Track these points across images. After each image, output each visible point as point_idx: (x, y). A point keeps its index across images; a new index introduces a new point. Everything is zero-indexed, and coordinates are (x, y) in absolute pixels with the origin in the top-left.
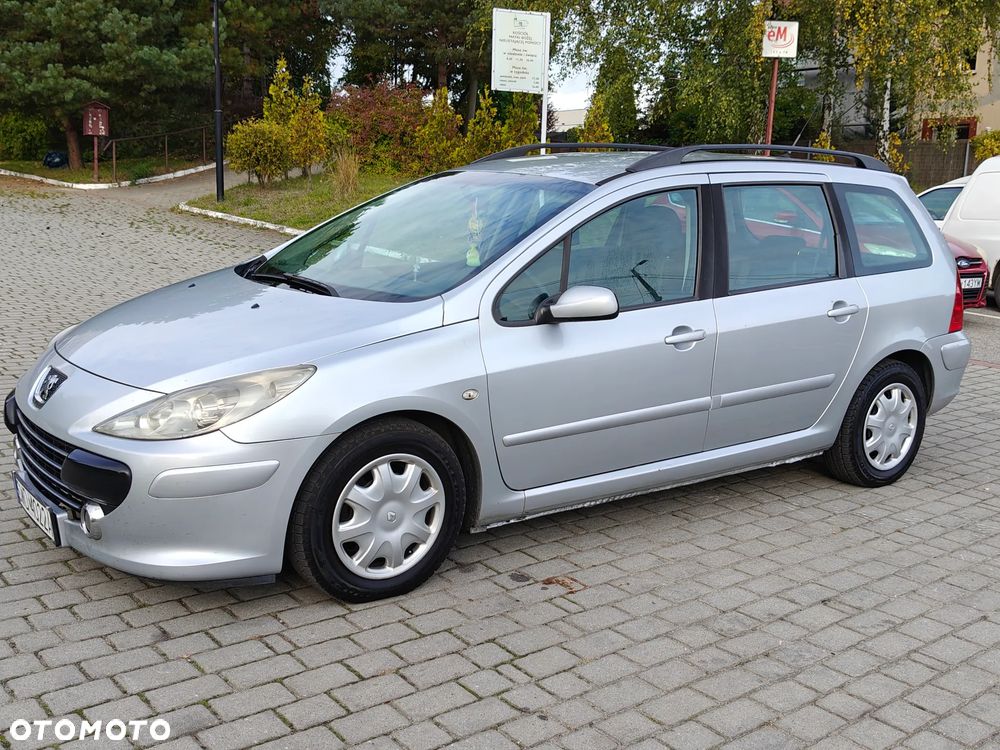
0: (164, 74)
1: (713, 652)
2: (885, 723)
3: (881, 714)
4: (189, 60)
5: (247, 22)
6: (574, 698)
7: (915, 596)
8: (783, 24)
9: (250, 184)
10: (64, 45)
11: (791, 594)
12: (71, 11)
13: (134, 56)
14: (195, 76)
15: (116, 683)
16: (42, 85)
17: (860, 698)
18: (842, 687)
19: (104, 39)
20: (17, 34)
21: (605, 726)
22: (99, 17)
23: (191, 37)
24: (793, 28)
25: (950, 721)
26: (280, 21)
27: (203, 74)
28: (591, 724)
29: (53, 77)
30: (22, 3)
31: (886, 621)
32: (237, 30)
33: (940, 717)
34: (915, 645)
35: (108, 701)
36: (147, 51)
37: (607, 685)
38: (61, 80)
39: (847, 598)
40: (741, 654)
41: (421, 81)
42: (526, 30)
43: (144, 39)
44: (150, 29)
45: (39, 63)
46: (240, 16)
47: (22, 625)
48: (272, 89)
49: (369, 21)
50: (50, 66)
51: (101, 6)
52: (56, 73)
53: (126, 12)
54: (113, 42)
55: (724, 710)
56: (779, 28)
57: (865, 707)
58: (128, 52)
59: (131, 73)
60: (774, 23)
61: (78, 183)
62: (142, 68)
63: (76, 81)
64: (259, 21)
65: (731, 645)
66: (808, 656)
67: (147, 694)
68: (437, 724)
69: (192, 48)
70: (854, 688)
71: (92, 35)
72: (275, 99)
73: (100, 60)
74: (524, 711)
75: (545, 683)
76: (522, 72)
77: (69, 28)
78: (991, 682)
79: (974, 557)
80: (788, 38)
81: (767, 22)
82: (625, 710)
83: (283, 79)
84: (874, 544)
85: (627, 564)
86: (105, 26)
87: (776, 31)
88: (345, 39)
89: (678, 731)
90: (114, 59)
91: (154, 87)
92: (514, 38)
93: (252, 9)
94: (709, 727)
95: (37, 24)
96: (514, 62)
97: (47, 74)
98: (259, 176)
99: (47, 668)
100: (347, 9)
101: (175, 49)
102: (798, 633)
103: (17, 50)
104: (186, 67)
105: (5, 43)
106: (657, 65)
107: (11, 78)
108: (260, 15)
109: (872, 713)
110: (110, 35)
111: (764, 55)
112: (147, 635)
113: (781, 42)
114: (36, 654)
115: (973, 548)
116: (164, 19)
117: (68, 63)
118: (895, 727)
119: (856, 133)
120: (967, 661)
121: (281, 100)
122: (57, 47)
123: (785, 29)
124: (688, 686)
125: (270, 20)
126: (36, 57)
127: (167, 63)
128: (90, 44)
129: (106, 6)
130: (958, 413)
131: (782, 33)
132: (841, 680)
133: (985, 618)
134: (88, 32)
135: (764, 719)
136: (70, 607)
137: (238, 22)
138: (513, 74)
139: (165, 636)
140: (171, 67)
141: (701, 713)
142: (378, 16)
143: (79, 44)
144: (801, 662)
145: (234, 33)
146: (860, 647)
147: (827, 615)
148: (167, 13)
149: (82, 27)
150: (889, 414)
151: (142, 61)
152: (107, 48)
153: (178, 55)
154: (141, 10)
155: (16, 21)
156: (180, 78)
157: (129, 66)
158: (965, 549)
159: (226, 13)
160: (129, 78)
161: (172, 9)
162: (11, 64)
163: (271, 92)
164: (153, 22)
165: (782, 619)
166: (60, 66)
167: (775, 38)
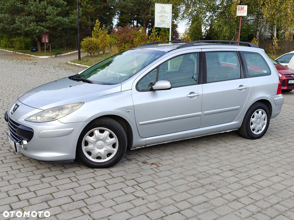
0: (64, 25)
1: (195, 183)
2: (240, 202)
3: (240, 200)
4: (71, 20)
5: (88, 9)
6: (153, 194)
7: (258, 169)
8: (242, 6)
9: (88, 56)
10: (36, 17)
11: (221, 168)
12: (38, 7)
13: (55, 19)
14: (73, 25)
15: (28, 188)
16: (30, 28)
17: (235, 196)
18: (230, 193)
19: (47, 15)
20: (23, 14)
21: (160, 202)
22: (45, 8)
23: (72, 14)
24: (246, 7)
25: (259, 202)
26: (98, 9)
27: (75, 24)
28: (156, 201)
29: (33, 26)
30: (24, 5)
31: (248, 175)
33: (257, 201)
34: (254, 182)
35: (25, 193)
36: (59, 18)
37: (163, 191)
38: (35, 27)
39: (238, 169)
40: (203, 183)
41: (139, 25)
42: (165, 10)
43: (58, 15)
44: (60, 12)
45: (29, 22)
46: (86, 7)
47: (6, 174)
48: (94, 28)
49: (123, 8)
50: (32, 23)
51: (46, 5)
52: (33, 25)
53: (53, 7)
54: (49, 15)
55: (194, 198)
56: (242, 7)
57: (236, 198)
59: (55, 24)
60: (240, 6)
61: (40, 56)
62: (58, 23)
63: (39, 27)
64: (91, 9)
65: (200, 181)
66: (222, 184)
67: (36, 191)
68: (113, 200)
69: (72, 17)
70: (233, 193)
71: (43, 14)
72: (95, 31)
73: (47, 21)
74: (138, 197)
75: (146, 190)
76: (163, 22)
77: (37, 12)
78: (274, 192)
79: (279, 159)
80: (244, 10)
81: (238, 6)
82: (166, 197)
83: (98, 25)
84: (250, 155)
85: (176, 159)
86: (47, 11)
87: (241, 8)
88: (117, 13)
89: (180, 204)
90: (50, 20)
91: (61, 28)
92: (161, 12)
93: (89, 5)
94: (189, 202)
95: (28, 11)
96: (161, 19)
97: (31, 25)
98: (91, 53)
99: (10, 184)
100: (116, 5)
101: (67, 17)
102: (220, 178)
103: (23, 18)
104: (71, 22)
105: (20, 16)
106: (206, 19)
107: (21, 26)
108: (92, 7)
109: (237, 200)
110: (49, 14)
111: (237, 15)
112: (38, 177)
113: (242, 11)
114: (8, 181)
115: (279, 156)
116: (64, 9)
117: (37, 22)
118: (243, 204)
119: (268, 38)
120: (269, 187)
121: (97, 31)
122: (34, 17)
123: (243, 7)
124: (186, 191)
125: (94, 8)
126: (28, 20)
127: (65, 21)
128: (43, 16)
129: (48, 5)
130: (285, 119)
131: (242, 9)
132: (230, 191)
133: (277, 175)
134: (42, 13)
135: (205, 200)
136: (19, 169)
137: (85, 9)
138: (161, 22)
139: (44, 177)
140: (66, 22)
141: (187, 199)
142: (125, 6)
143: (40, 16)
144: (220, 186)
145: (84, 12)
146: (238, 182)
147: (231, 174)
148: (65, 7)
149: (41, 11)
150: (258, 118)
151: (58, 21)
152: (48, 17)
153: (68, 19)
154: (58, 6)
155: (22, 10)
156: (69, 25)
157: (54, 22)
158: (277, 156)
159: (82, 7)
160: (54, 26)
161: (67, 6)
162: (21, 22)
163: (94, 29)
164: (61, 9)
165: (217, 175)
166: (35, 23)
167: (240, 10)
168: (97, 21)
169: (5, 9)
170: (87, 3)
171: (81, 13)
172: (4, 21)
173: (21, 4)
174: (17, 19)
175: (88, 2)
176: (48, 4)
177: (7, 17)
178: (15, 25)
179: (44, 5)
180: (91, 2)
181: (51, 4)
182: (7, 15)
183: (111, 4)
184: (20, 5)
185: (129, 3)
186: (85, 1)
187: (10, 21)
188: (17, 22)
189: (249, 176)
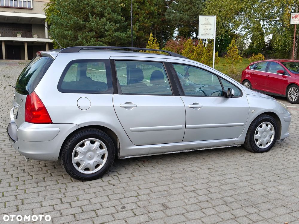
0: (122, 39)
2: (196, 193)
3: (197, 191)
4: (129, 35)
5: (145, 24)
6: (125, 183)
7: (236, 169)
8: (297, 14)
10: (96, 33)
11: (201, 167)
12: (98, 24)
13: (113, 35)
14: (130, 39)
15: (29, 173)
16: (90, 44)
19: (106, 31)
20: (85, 30)
21: (127, 188)
22: (105, 25)
23: (130, 29)
26: (155, 23)
28: (124, 188)
29: (93, 42)
30: (86, 22)
32: (143, 26)
33: (212, 193)
34: (223, 179)
36: (116, 34)
37: (135, 181)
38: (95, 42)
39: (216, 169)
40: (174, 177)
42: (209, 21)
43: (116, 31)
44: (119, 27)
45: (90, 38)
46: (143, 22)
49: (179, 21)
51: (105, 22)
52: (93, 40)
53: (112, 23)
54: (108, 31)
55: (158, 187)
56: (296, 15)
57: (194, 189)
58: (112, 34)
59: (113, 39)
60: (294, 14)
61: (100, 70)
62: (116, 38)
63: (99, 42)
64: (149, 23)
65: (173, 175)
66: (191, 179)
67: (33, 176)
69: (130, 32)
71: (103, 30)
72: (149, 45)
73: (106, 36)
74: (111, 184)
75: (121, 180)
76: (207, 33)
77: (97, 28)
82: (134, 185)
83: (152, 39)
86: (106, 27)
87: (295, 16)
89: (142, 190)
90: (109, 36)
91: (119, 43)
92: (205, 24)
93: (146, 20)
94: (151, 190)
95: (90, 28)
96: (205, 30)
97: (91, 41)
99: (18, 170)
100: (173, 18)
101: (125, 32)
102: (194, 174)
103: (84, 35)
104: (128, 37)
105: (82, 33)
107: (83, 42)
108: (149, 21)
109: (195, 191)
110: (107, 30)
111: (291, 23)
112: (42, 165)
114: (17, 167)
116: (122, 24)
117: (97, 38)
120: (233, 183)
121: (151, 45)
122: (94, 33)
123: (298, 15)
124: (154, 182)
125: (152, 22)
126: (89, 36)
128: (103, 32)
129: (107, 22)
132: (194, 184)
133: (251, 175)
134: (102, 29)
137: (143, 24)
138: (205, 34)
139: (45, 166)
140: (123, 37)
141: (151, 187)
142: (182, 19)
143: (100, 32)
144: (188, 180)
146: (207, 178)
147: (207, 171)
148: (123, 22)
149: (100, 28)
152: (107, 33)
153: (126, 34)
154: (116, 22)
155: (84, 27)
156: (126, 40)
157: (113, 38)
158: (265, 160)
159: (140, 21)
160: (112, 41)
161: (125, 21)
162: (83, 38)
163: (148, 43)
164: (119, 25)
165: (193, 172)
166: (95, 39)
167: (295, 18)
168: (151, 35)
169: (69, 26)
170: (144, 18)
171: (138, 28)
172: (68, 38)
173: (83, 21)
174: (79, 35)
175: (146, 17)
176: (107, 20)
177: (71, 34)
178: (77, 41)
179: (103, 22)
180: (148, 16)
181: (110, 20)
182: (70, 32)
183: (168, 18)
184: (82, 23)
185: (185, 15)
186: (142, 16)
187: (73, 37)
188: (79, 38)
189: (221, 174)
